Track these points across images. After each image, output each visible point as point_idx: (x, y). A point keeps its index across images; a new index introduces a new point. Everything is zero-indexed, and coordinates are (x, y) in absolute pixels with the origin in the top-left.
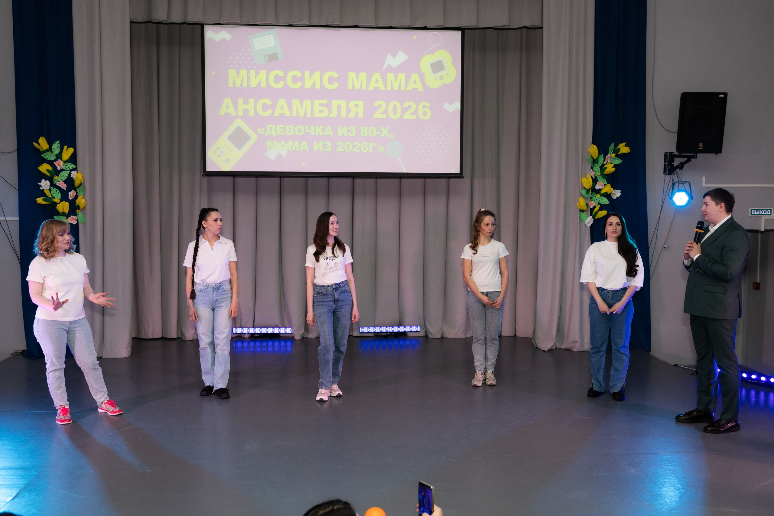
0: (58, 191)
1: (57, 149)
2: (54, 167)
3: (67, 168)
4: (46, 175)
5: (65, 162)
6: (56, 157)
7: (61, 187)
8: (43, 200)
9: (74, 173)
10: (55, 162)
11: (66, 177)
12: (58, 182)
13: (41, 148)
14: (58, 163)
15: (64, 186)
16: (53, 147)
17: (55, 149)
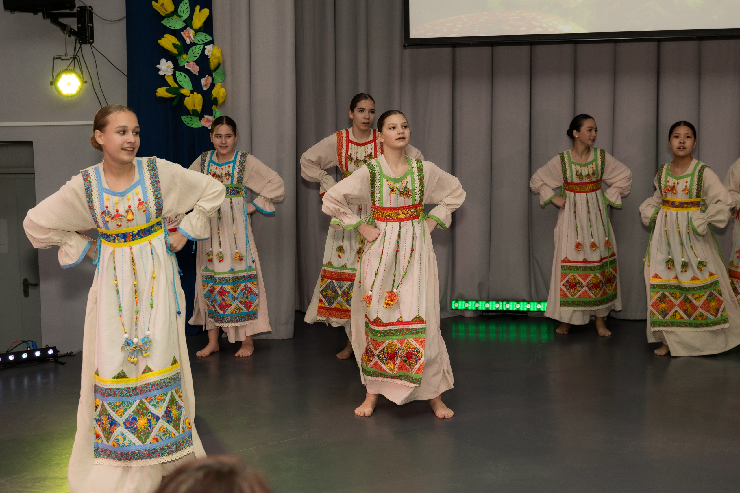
0: (187, 77)
1: (185, 12)
2: (181, 39)
3: (199, 41)
4: (169, 53)
5: (197, 31)
6: (184, 24)
7: (192, 71)
8: (167, 91)
9: (208, 48)
10: (183, 32)
11: (199, 55)
12: (188, 62)
13: (164, 10)
14: (187, 33)
15: (195, 69)
16: (180, 8)
17: (182, 11)
